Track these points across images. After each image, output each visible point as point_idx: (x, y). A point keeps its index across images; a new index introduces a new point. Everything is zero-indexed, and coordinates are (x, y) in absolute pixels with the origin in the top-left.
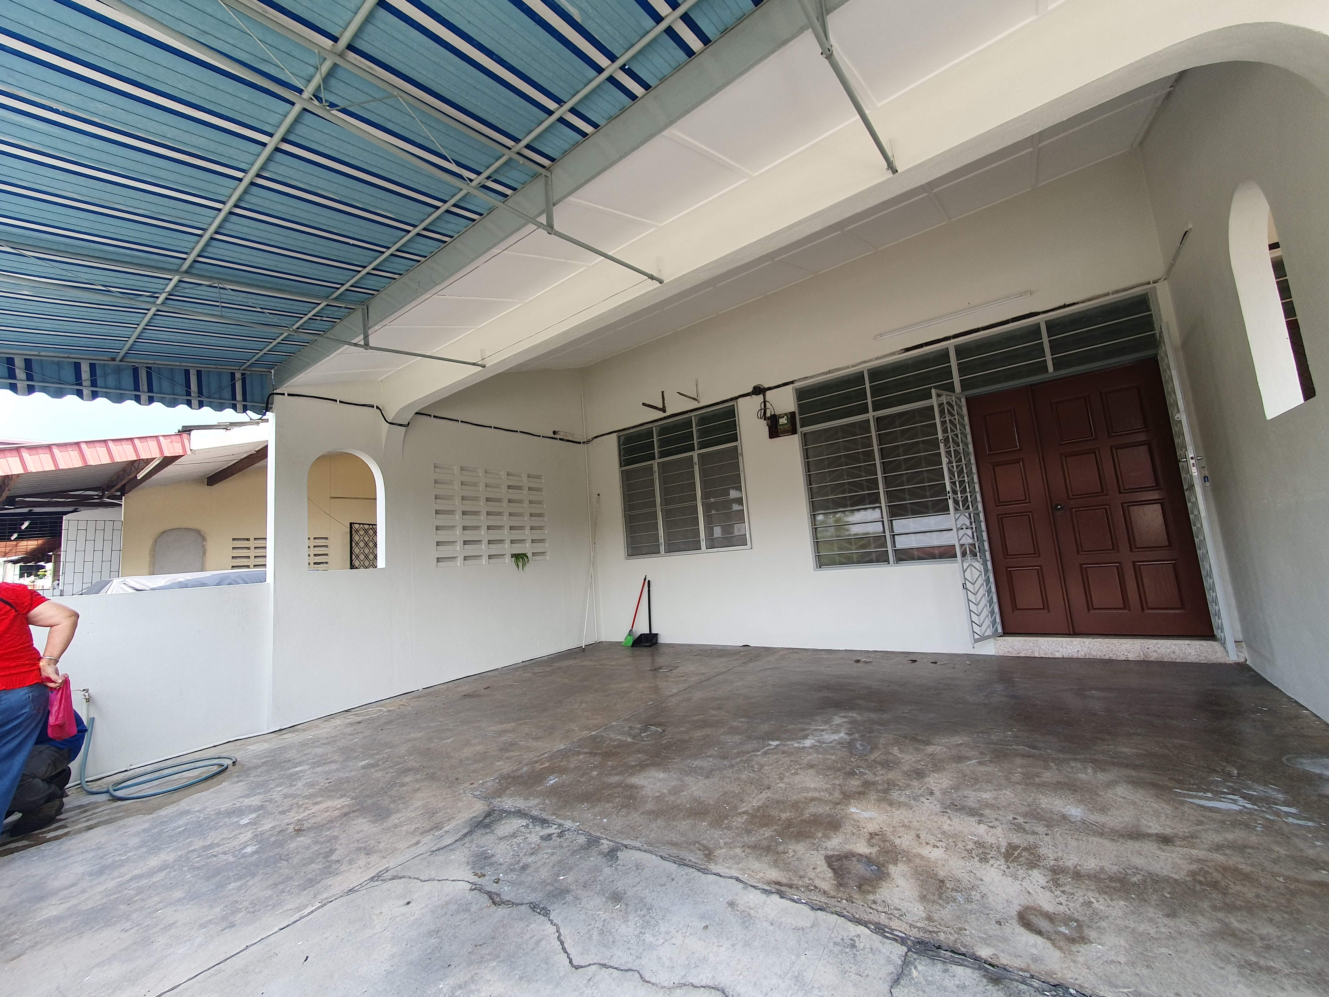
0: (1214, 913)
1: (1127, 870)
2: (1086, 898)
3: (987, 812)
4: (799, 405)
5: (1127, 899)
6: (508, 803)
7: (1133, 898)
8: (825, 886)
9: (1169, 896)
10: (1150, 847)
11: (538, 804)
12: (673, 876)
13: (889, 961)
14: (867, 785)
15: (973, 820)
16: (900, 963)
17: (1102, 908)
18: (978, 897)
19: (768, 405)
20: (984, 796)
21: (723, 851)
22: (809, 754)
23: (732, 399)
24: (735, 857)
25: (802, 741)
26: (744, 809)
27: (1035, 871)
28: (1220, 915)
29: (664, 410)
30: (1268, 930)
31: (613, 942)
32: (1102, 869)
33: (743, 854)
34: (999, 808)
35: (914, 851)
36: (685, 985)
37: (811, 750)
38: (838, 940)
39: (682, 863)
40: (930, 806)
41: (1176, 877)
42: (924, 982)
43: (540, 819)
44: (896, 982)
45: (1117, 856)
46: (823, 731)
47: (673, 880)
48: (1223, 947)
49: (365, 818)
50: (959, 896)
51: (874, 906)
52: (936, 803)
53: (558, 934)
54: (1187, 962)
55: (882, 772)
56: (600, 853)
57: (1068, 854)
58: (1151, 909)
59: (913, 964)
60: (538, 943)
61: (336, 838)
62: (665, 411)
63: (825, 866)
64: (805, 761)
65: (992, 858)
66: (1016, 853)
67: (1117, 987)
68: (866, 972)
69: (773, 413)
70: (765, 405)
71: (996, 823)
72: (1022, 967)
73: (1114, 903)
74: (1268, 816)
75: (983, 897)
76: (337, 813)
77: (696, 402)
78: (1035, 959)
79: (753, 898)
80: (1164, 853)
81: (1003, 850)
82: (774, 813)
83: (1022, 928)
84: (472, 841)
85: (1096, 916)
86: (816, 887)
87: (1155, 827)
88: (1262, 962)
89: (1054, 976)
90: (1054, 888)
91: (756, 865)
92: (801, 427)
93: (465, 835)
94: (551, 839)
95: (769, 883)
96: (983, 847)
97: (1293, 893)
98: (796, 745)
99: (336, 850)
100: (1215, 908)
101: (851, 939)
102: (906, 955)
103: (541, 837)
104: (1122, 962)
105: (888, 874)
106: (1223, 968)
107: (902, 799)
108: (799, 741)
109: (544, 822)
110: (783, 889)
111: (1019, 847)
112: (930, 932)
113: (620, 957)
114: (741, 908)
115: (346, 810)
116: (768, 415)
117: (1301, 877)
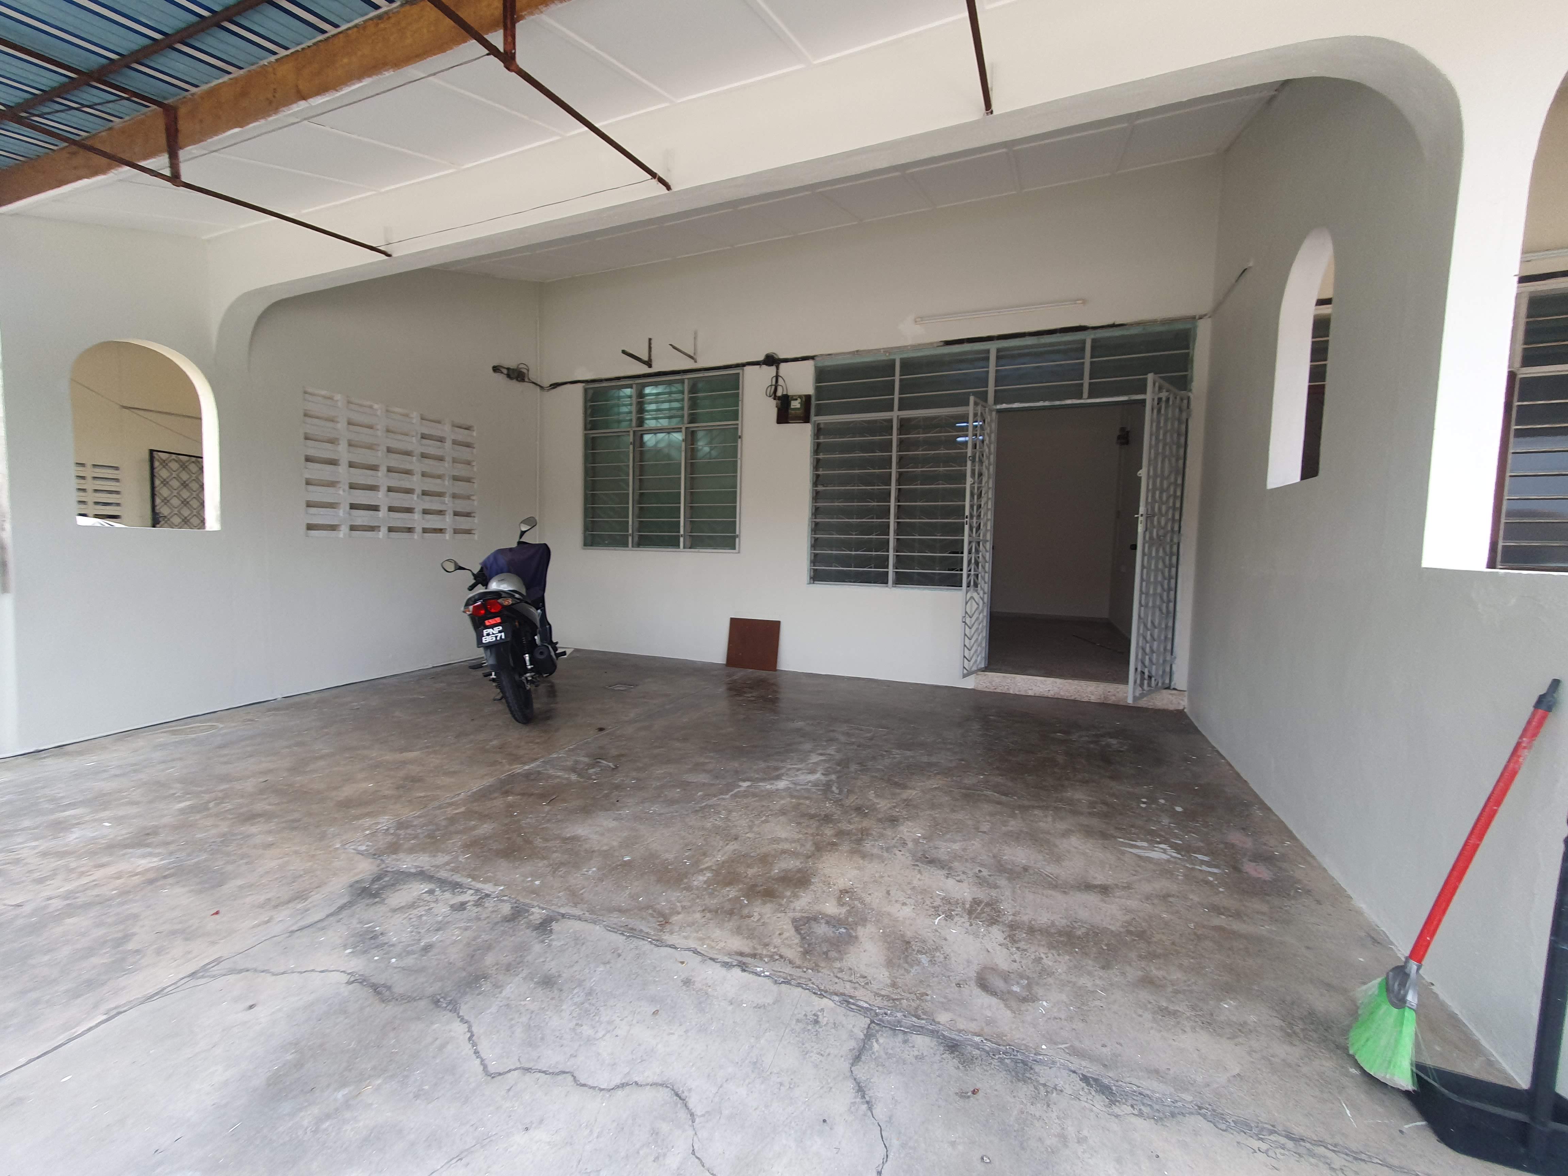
0: (1139, 962)
1: (1074, 923)
2: (1037, 953)
3: (956, 864)
4: (818, 389)
5: (1070, 954)
6: (407, 863)
7: (1076, 952)
8: (789, 953)
9: (1105, 948)
10: (1092, 899)
11: (447, 863)
12: (620, 951)
13: (851, 1035)
14: (840, 834)
15: (941, 873)
16: (862, 1037)
17: (1050, 963)
18: (942, 959)
19: (780, 381)
20: (954, 847)
21: (680, 916)
22: (782, 798)
23: (737, 366)
24: (693, 924)
25: (776, 783)
26: (706, 865)
27: (994, 926)
28: (1143, 964)
29: (649, 364)
30: (1177, 975)
31: (542, 1039)
32: (1053, 923)
33: (704, 920)
34: (967, 860)
35: (885, 909)
36: (628, 1084)
37: (784, 794)
38: (801, 1016)
39: (632, 933)
40: (902, 858)
41: (1113, 928)
42: (884, 1056)
43: (450, 883)
44: (857, 1059)
45: (1066, 909)
46: (798, 770)
47: (619, 955)
48: (1144, 995)
49: (184, 886)
50: (924, 959)
51: (839, 975)
52: (908, 855)
53: (469, 1035)
54: (1115, 1013)
55: (857, 819)
56: (529, 925)
57: (1025, 907)
58: (1090, 962)
59: (874, 1036)
60: (441, 1048)
61: (135, 917)
62: (650, 366)
63: (792, 932)
64: (777, 807)
65: (957, 915)
66: (979, 909)
67: (1055, 1043)
68: (828, 1051)
69: (785, 393)
70: (777, 381)
71: (963, 877)
72: (976, 1031)
73: (1059, 959)
74: (1188, 865)
75: (945, 958)
76: (136, 879)
77: (692, 361)
78: (990, 1022)
79: (712, 973)
80: (1104, 905)
81: (967, 906)
82: (741, 869)
83: (979, 990)
84: (352, 916)
85: (1045, 972)
86: (781, 957)
87: (1099, 878)
88: (1172, 1007)
89: (1004, 1038)
90: (1010, 945)
91: (717, 933)
92: (816, 415)
93: (342, 908)
94: (465, 909)
95: (729, 954)
96: (950, 903)
97: (1199, 938)
98: (769, 787)
99: (134, 934)
100: (1140, 957)
101: (814, 1015)
102: (869, 1027)
103: (452, 906)
104: (1063, 1017)
105: (856, 937)
106: (1140, 1016)
107: (875, 851)
108: (772, 782)
109: (455, 887)
110: (745, 960)
111: (981, 902)
112: (894, 1000)
113: (551, 1058)
114: (698, 985)
115: (151, 875)
116: (779, 393)
117: (1205, 923)
